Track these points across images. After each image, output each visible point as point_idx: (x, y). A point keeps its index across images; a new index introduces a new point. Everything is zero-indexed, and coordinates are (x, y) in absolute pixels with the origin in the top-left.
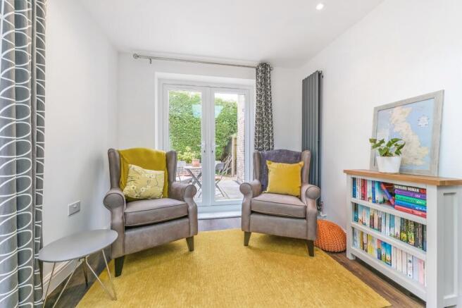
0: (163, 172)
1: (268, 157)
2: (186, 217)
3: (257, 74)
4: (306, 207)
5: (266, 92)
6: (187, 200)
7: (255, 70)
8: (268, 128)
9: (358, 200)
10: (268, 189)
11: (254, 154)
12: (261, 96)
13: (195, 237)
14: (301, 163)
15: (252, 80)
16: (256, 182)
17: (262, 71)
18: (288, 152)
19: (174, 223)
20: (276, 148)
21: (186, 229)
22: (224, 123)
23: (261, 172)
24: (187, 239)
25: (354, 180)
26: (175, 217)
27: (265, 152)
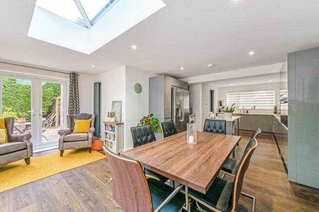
0: (4, 129)
1: (75, 117)
2: (26, 149)
3: (70, 77)
4: (88, 136)
5: (75, 86)
6: (25, 141)
7: (69, 75)
8: (76, 101)
9: (106, 131)
10: (74, 132)
11: (68, 116)
12: (72, 88)
13: (31, 157)
14: (91, 119)
15: (67, 79)
16: (69, 129)
17: (72, 76)
18: (86, 115)
19: (18, 152)
20: (80, 113)
21: (26, 154)
22: (49, 89)
23: (71, 124)
24: (26, 159)
25: (106, 125)
26: (19, 149)
27: (74, 115)
